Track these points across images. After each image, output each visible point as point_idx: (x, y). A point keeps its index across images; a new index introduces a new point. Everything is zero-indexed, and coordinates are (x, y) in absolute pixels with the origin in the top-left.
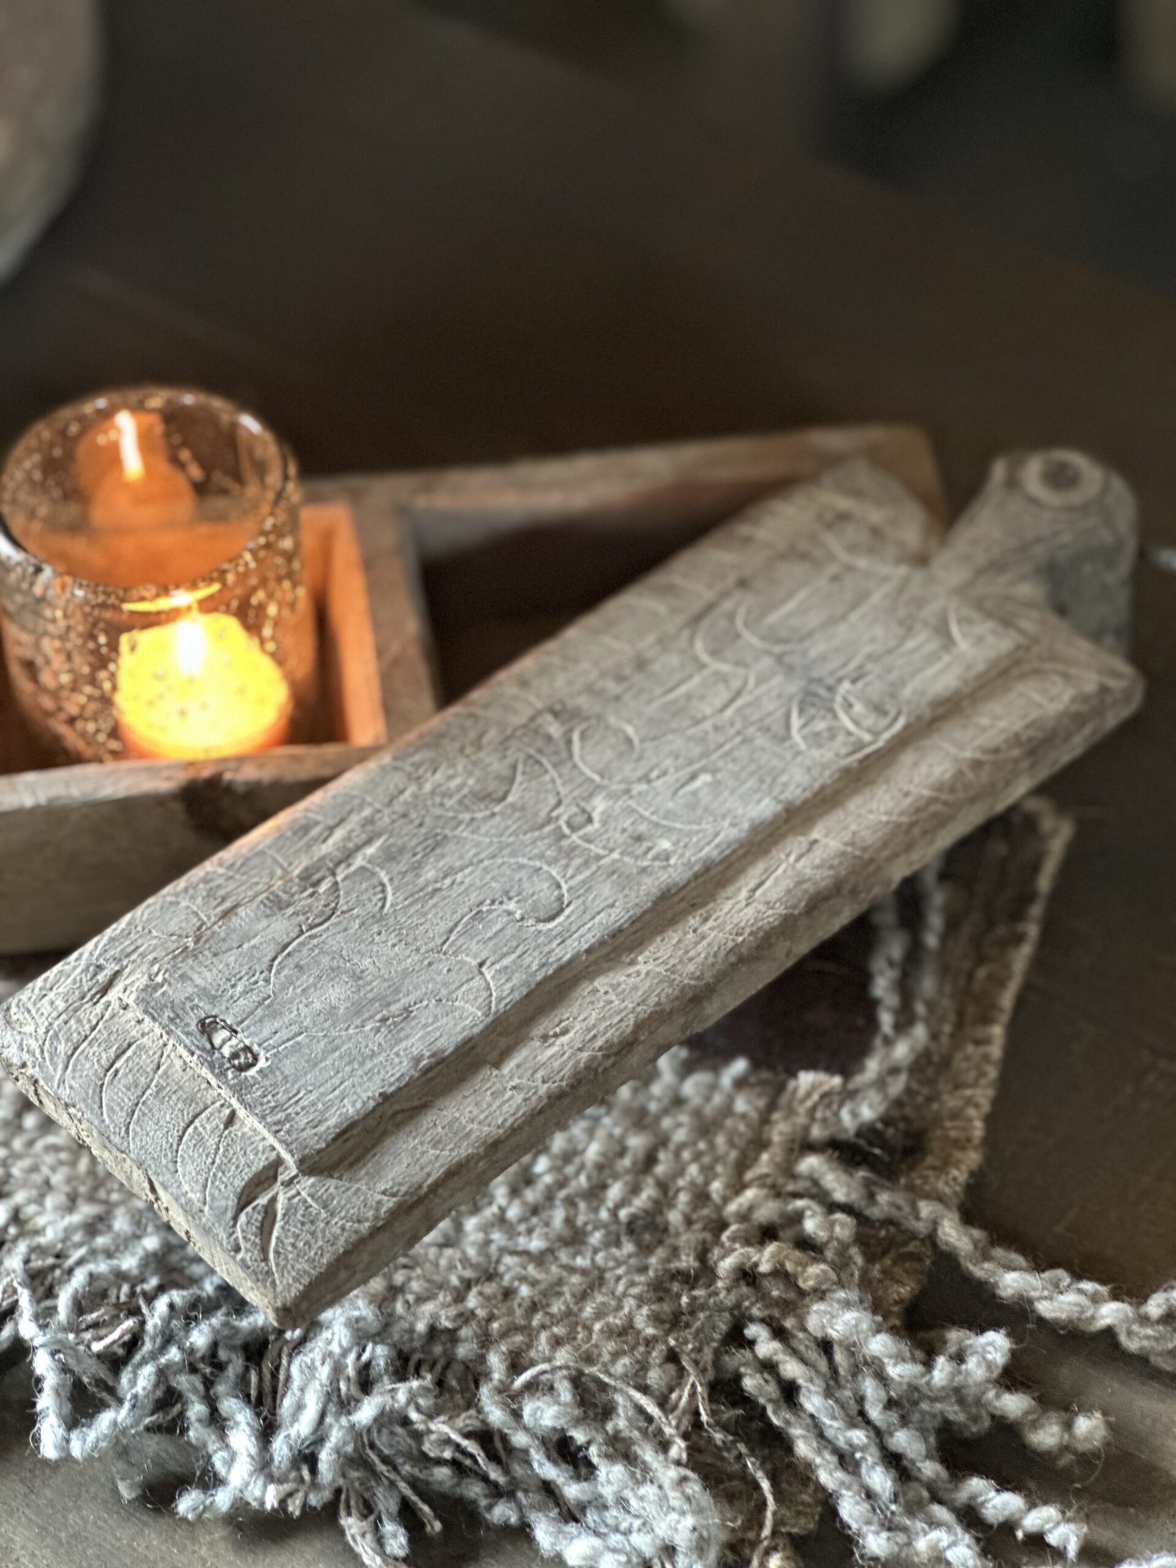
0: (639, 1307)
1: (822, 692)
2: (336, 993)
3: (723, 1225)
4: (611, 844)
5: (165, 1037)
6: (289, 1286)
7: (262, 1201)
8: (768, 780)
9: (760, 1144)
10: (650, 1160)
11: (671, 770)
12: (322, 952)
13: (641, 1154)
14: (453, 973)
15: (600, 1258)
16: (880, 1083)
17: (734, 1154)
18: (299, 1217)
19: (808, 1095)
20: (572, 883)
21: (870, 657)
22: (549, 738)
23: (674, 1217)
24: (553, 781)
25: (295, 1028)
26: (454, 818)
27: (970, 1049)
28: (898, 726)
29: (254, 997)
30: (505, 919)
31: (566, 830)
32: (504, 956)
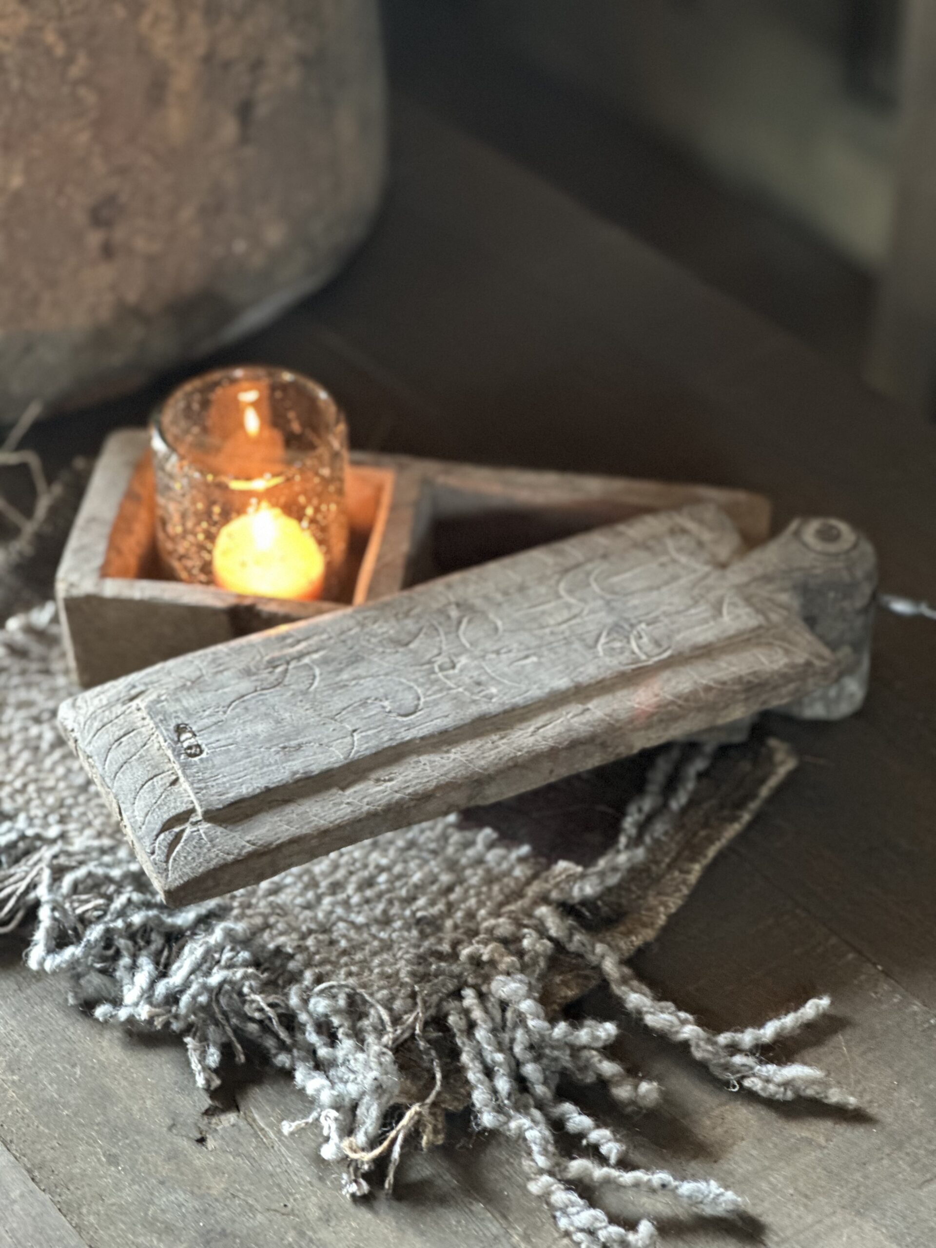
0: (406, 966)
1: (627, 626)
2: (262, 728)
3: (476, 933)
4: (460, 683)
5: (154, 730)
6: (175, 879)
7: (177, 830)
8: (572, 668)
9: (519, 894)
10: (450, 889)
11: (515, 651)
12: (263, 704)
13: (444, 886)
14: (335, 732)
15: (395, 936)
16: (602, 874)
17: (501, 898)
18: (194, 843)
19: (560, 874)
20: (428, 699)
21: (666, 614)
22: (449, 617)
23: (449, 923)
24: (441, 642)
25: (230, 741)
26: (373, 649)
27: (676, 874)
28: (665, 655)
29: (214, 719)
30: (379, 709)
31: (437, 669)
32: (370, 729)
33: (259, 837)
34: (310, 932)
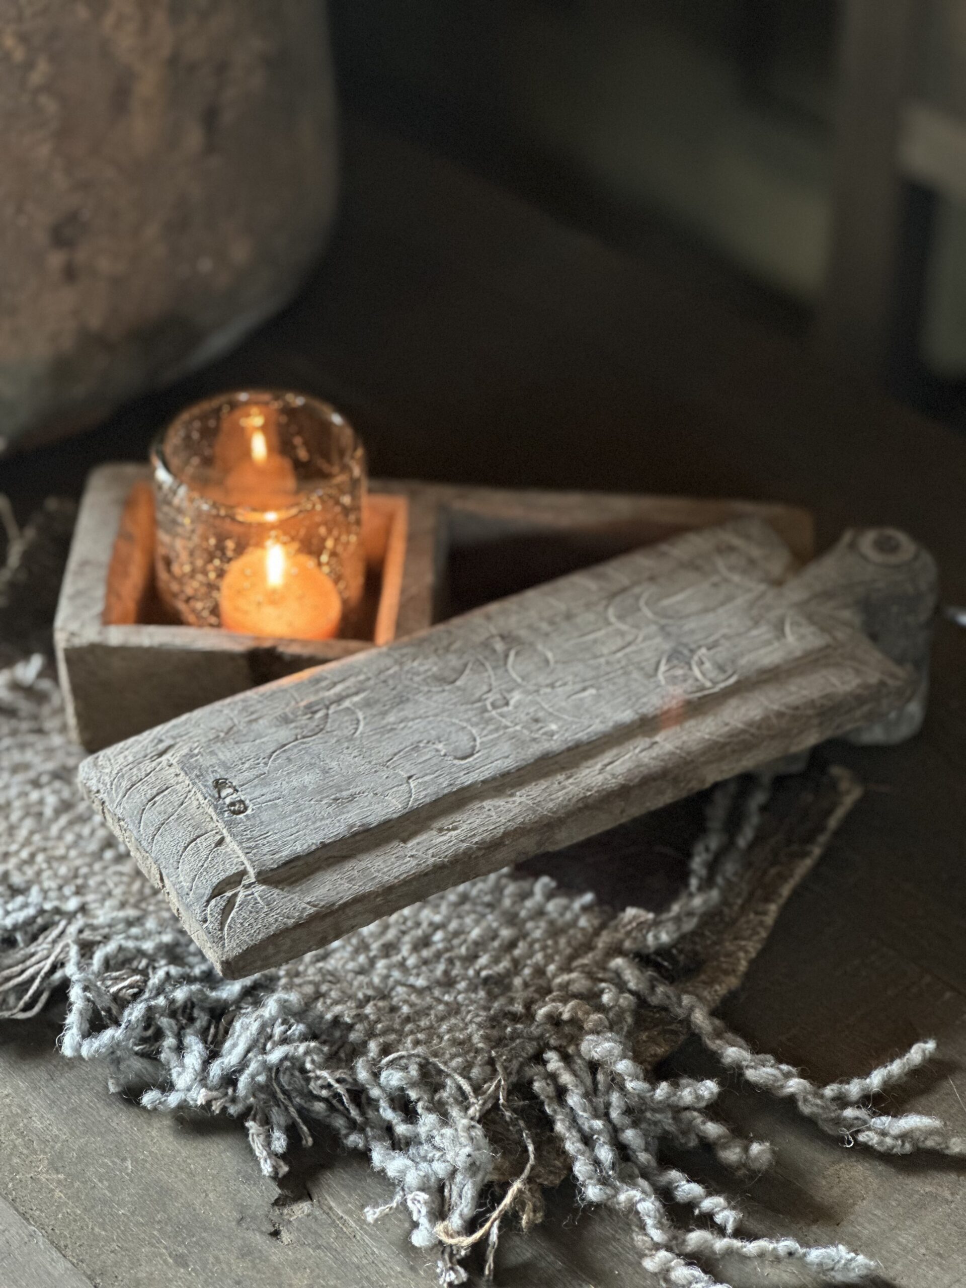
0: (478, 1030)
1: (686, 652)
2: (309, 779)
3: (550, 991)
4: (517, 721)
5: (191, 786)
6: (233, 948)
7: (229, 894)
8: (634, 699)
9: (588, 946)
10: (512, 945)
11: (570, 683)
12: (306, 753)
13: (506, 942)
14: (389, 780)
15: (460, 998)
16: (678, 920)
17: (568, 951)
18: (249, 908)
19: (630, 922)
20: (484, 739)
21: (725, 636)
22: (494, 651)
23: (517, 981)
24: (489, 677)
25: (276, 795)
26: (417, 689)
27: (752, 916)
28: (732, 680)
29: (255, 772)
30: (433, 753)
31: (489, 707)
32: (426, 775)
33: (320, 897)
34: (368, 999)
